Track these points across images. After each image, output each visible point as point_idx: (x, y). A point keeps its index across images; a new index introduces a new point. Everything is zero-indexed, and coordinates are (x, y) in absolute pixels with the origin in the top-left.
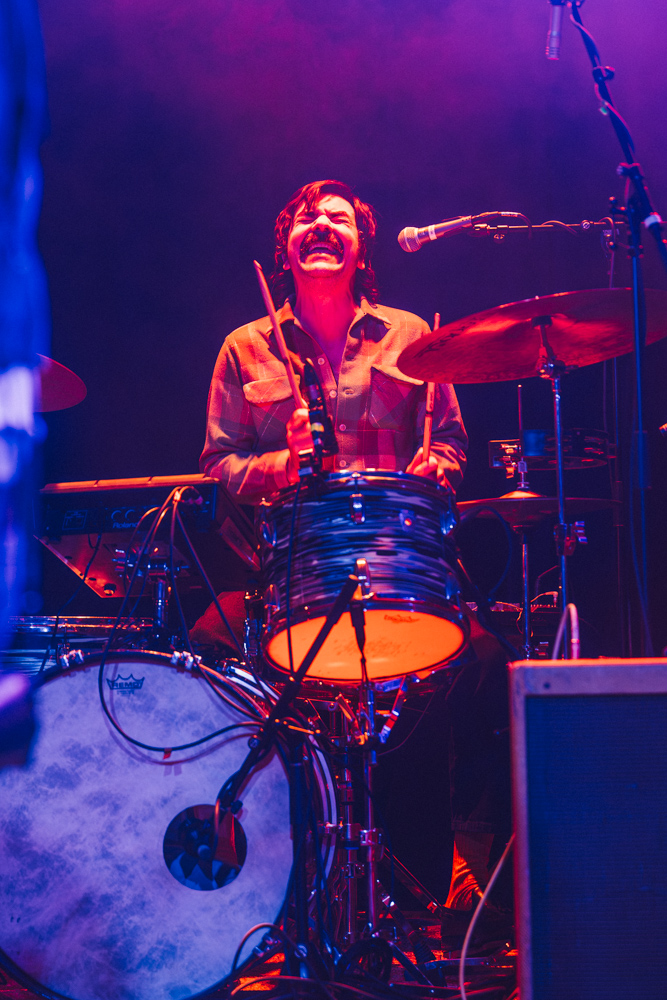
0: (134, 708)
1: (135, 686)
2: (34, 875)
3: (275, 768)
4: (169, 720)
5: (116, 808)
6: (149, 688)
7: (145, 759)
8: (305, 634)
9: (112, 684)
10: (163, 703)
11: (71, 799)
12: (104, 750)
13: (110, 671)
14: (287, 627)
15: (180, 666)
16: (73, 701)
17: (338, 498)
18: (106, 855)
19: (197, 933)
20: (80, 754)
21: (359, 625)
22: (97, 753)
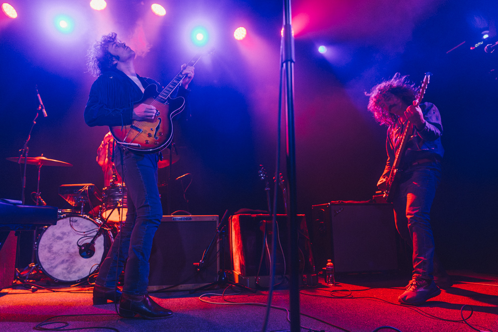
0: (75, 225)
1: (76, 221)
2: (53, 256)
3: (102, 237)
4: (82, 227)
5: (70, 243)
6: (78, 222)
7: (78, 234)
8: (109, 212)
9: (72, 221)
10: (81, 224)
11: (62, 242)
12: (69, 233)
13: (72, 218)
14: (106, 211)
15: (85, 218)
16: (63, 224)
17: (117, 188)
18: (68, 252)
19: (85, 266)
20: (64, 234)
21: (119, 211)
22: (67, 233)
